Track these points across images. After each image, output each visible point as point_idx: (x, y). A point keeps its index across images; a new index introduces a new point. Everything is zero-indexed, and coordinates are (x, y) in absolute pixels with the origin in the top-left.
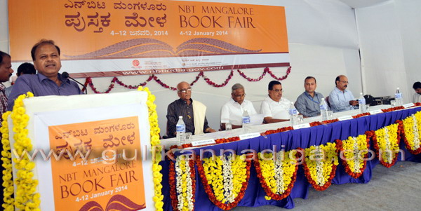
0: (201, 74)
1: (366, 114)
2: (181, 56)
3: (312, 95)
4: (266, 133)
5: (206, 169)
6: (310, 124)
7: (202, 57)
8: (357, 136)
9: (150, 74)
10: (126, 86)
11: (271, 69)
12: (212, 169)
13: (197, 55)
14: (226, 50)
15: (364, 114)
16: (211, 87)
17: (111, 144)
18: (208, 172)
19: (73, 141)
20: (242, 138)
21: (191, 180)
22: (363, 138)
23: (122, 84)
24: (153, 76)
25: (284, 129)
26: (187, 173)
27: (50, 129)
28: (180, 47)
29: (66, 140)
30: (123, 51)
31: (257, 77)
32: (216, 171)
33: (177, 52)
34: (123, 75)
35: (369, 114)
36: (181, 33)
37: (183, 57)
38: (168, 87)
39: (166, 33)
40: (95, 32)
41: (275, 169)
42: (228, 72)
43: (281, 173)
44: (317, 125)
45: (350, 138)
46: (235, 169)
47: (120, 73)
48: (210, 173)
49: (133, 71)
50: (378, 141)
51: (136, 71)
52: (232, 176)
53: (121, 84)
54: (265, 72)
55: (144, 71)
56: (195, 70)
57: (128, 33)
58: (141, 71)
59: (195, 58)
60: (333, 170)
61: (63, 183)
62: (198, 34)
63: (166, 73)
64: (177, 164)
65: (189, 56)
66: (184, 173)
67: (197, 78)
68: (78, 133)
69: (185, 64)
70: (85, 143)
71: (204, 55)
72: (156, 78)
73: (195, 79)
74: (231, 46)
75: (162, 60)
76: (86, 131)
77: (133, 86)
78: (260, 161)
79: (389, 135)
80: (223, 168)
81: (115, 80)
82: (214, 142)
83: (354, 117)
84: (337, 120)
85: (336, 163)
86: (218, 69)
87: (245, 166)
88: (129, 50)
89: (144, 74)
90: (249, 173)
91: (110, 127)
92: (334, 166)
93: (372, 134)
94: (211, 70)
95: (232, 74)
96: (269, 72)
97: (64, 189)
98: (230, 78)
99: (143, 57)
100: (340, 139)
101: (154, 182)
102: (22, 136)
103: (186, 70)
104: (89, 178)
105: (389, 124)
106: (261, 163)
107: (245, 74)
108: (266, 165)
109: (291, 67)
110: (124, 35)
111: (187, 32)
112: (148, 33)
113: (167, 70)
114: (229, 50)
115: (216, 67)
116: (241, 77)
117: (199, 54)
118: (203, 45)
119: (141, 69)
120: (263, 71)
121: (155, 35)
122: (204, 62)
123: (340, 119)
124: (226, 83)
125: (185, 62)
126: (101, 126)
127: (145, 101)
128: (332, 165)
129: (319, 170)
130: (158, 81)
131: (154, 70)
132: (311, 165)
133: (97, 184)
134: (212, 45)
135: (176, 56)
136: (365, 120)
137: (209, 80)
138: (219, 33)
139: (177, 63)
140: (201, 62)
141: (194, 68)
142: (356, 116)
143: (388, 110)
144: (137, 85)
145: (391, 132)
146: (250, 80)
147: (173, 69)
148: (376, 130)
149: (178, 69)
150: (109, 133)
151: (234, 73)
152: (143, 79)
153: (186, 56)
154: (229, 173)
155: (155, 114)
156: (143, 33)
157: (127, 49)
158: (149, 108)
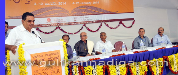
0: (85, 25)
1: (163, 48)
2: (73, 16)
3: (142, 37)
4: (112, 56)
5: (85, 71)
6: (134, 52)
7: (85, 16)
8: (158, 58)
9: (56, 26)
10: (44, 33)
11: (123, 22)
12: (88, 71)
13: (82, 15)
14: (98, 12)
15: (162, 48)
16: (90, 32)
17: (51, 60)
18: (86, 73)
19: (38, 59)
20: (101, 58)
23: (42, 32)
24: (58, 27)
25: (121, 54)
26: (77, 73)
27: (31, 55)
28: (73, 11)
29: (36, 59)
30: (42, 13)
31: (115, 27)
32: (90, 72)
33: (71, 14)
34: (42, 27)
35: (165, 48)
36: (73, 3)
37: (75, 17)
38: (66, 33)
40: (25, 3)
41: (117, 72)
42: (99, 24)
43: (119, 74)
44: (137, 53)
45: (154, 59)
46: (98, 72)
47: (40, 26)
49: (47, 24)
50: (170, 61)
51: (49, 24)
52: (97, 74)
54: (120, 24)
55: (53, 24)
56: (81, 23)
57: (44, 4)
58: (52, 24)
59: (81, 17)
60: (145, 74)
61: (35, 73)
62: (83, 3)
63: (65, 25)
64: (73, 69)
66: (76, 73)
67: (82, 27)
68: (40, 56)
69: (75, 20)
70: (42, 60)
71: (86, 15)
72: (60, 28)
74: (100, 10)
75: (63, 18)
76: (43, 55)
77: (47, 32)
78: (109, 68)
79: (175, 58)
80: (92, 71)
81: (38, 29)
82: (89, 60)
83: (157, 49)
84: (147, 51)
85: (147, 70)
86: (94, 23)
87: (102, 70)
88: (45, 13)
89: (53, 26)
90: (104, 73)
91: (51, 54)
92: (145, 72)
93: (166, 58)
94: (90, 23)
95: (101, 25)
96: (122, 24)
98: (100, 27)
99: (52, 17)
101: (66, 74)
102: (22, 58)
104: (44, 72)
105: (176, 53)
107: (108, 25)
108: (112, 70)
109: (135, 21)
110: (42, 5)
111: (76, 3)
112: (55, 4)
113: (66, 23)
114: (100, 12)
115: (92, 21)
116: (107, 26)
117: (83, 14)
118: (85, 10)
119: (52, 23)
120: (119, 23)
121: (59, 4)
122: (86, 19)
123: (149, 50)
124: (98, 30)
125: (76, 19)
126: (48, 54)
127: (62, 44)
128: (145, 71)
129: (138, 73)
130: (61, 30)
131: (59, 24)
132: (134, 71)
133: (46, 74)
134: (90, 10)
135: (71, 16)
136: (162, 51)
137: (88, 28)
138: (94, 3)
139: (71, 19)
140: (84, 19)
141: (80, 22)
142: (158, 49)
143: (176, 46)
144: (49, 32)
145: (177, 57)
146: (111, 28)
147: (69, 23)
148: (169, 56)
149: (72, 23)
150: (50, 56)
151: (102, 25)
152: (53, 28)
153: (76, 16)
154: (95, 73)
155: (66, 49)
156: (52, 4)
157: (44, 13)
158: (64, 47)
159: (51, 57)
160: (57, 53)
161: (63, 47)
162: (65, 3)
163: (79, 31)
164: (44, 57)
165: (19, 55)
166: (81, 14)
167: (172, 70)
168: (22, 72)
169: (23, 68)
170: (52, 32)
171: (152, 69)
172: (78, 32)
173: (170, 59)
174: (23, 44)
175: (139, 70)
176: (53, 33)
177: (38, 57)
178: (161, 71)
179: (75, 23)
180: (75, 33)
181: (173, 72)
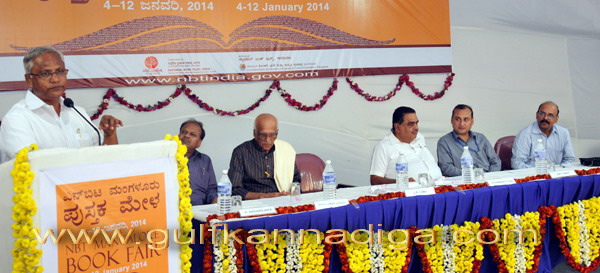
0: (276, 85)
1: (543, 176)
2: (237, 50)
4: (358, 201)
5: (260, 252)
6: (436, 189)
7: (278, 53)
8: (522, 213)
9: (177, 84)
10: (131, 107)
11: (412, 78)
12: (270, 252)
13: (267, 50)
14: (325, 39)
15: (539, 176)
16: (293, 110)
17: (129, 207)
18: (263, 258)
19: (83, 203)
20: (318, 207)
21: (236, 269)
22: (534, 217)
23: (124, 103)
24: (183, 88)
25: (389, 195)
26: (230, 257)
27: (58, 189)
28: (237, 34)
29: (76, 202)
30: (127, 39)
31: (384, 94)
32: (275, 256)
33: (230, 43)
34: (127, 85)
35: (549, 176)
36: (240, 7)
37: (242, 53)
38: (211, 109)
39: (211, 6)
41: (372, 258)
42: (328, 83)
43: (382, 266)
44: (447, 191)
45: (509, 216)
46: (305, 255)
47: (121, 82)
48: (266, 260)
49: (145, 78)
50: (564, 225)
51: (152, 78)
52: (300, 265)
53: (122, 101)
54: (400, 84)
55: (167, 78)
56: (264, 77)
57: (137, 6)
58: (161, 78)
59: (264, 54)
60: (474, 268)
61: (70, 255)
62: (272, 8)
63: (209, 82)
64: (216, 244)
65: (253, 50)
66: (226, 257)
67: (268, 93)
68: (90, 194)
69: (243, 67)
70: (99, 206)
71: (282, 49)
72: (189, 91)
73: (262, 95)
74: (333, 32)
75: (201, 57)
76: (100, 191)
78: (346, 245)
79: (585, 216)
80: (286, 252)
81: (111, 94)
82: (275, 212)
83: (518, 181)
84: (485, 184)
85: (480, 256)
86: (309, 77)
87: (321, 251)
88: (139, 38)
89: (165, 84)
90: (328, 262)
91: (130, 187)
92: (476, 262)
93: (551, 212)
94: (294, 78)
95: (335, 86)
96: (410, 84)
97: (71, 262)
98: (330, 93)
99: (165, 52)
100: (490, 216)
102: (26, 197)
103: (247, 78)
105: (588, 197)
106: (349, 249)
107: (360, 87)
108: (356, 252)
109: (453, 75)
110: (129, 8)
111: (250, 5)
112: (175, 6)
113: (210, 76)
114: (330, 40)
115: (304, 72)
116: (353, 92)
117: (273, 46)
118: (280, 30)
119: (162, 74)
120: (397, 81)
121: (189, 9)
122: (281, 62)
123: (491, 183)
124: (323, 103)
125: (246, 63)
126: (118, 186)
127: (173, 153)
128: (473, 259)
129: (449, 266)
130: (193, 98)
131: (186, 76)
132: (434, 256)
133: (110, 258)
134: (298, 31)
135: (228, 51)
136: (539, 186)
137: (289, 96)
138: (312, 7)
139: (229, 63)
140: (275, 62)
141: (262, 74)
142: (523, 180)
143: (588, 172)
144: (152, 105)
145: (591, 211)
146: (370, 99)
147: (221, 75)
148: (562, 205)
149: (231, 75)
150: (128, 194)
151: (338, 85)
152: (164, 93)
153: (247, 50)
154: (295, 260)
155: (186, 170)
156: (165, 5)
157: (134, 36)
158: (179, 162)
159: (129, 197)
160: (155, 183)
161: (176, 165)
162: (211, 3)
163: (257, 105)
164: (106, 196)
165: (16, 189)
166: (265, 46)
167: (572, 259)
168: (22, 248)
169: (26, 237)
170: (161, 105)
171: (501, 253)
172: (252, 108)
173: (565, 218)
174: (33, 149)
175: (454, 255)
176: (165, 109)
177: (82, 197)
178: (534, 260)
179: (244, 78)
180: (241, 113)
181: (575, 263)
